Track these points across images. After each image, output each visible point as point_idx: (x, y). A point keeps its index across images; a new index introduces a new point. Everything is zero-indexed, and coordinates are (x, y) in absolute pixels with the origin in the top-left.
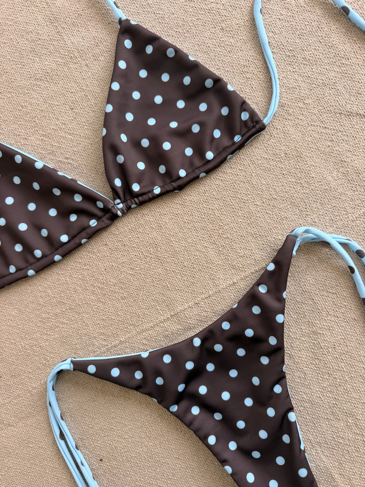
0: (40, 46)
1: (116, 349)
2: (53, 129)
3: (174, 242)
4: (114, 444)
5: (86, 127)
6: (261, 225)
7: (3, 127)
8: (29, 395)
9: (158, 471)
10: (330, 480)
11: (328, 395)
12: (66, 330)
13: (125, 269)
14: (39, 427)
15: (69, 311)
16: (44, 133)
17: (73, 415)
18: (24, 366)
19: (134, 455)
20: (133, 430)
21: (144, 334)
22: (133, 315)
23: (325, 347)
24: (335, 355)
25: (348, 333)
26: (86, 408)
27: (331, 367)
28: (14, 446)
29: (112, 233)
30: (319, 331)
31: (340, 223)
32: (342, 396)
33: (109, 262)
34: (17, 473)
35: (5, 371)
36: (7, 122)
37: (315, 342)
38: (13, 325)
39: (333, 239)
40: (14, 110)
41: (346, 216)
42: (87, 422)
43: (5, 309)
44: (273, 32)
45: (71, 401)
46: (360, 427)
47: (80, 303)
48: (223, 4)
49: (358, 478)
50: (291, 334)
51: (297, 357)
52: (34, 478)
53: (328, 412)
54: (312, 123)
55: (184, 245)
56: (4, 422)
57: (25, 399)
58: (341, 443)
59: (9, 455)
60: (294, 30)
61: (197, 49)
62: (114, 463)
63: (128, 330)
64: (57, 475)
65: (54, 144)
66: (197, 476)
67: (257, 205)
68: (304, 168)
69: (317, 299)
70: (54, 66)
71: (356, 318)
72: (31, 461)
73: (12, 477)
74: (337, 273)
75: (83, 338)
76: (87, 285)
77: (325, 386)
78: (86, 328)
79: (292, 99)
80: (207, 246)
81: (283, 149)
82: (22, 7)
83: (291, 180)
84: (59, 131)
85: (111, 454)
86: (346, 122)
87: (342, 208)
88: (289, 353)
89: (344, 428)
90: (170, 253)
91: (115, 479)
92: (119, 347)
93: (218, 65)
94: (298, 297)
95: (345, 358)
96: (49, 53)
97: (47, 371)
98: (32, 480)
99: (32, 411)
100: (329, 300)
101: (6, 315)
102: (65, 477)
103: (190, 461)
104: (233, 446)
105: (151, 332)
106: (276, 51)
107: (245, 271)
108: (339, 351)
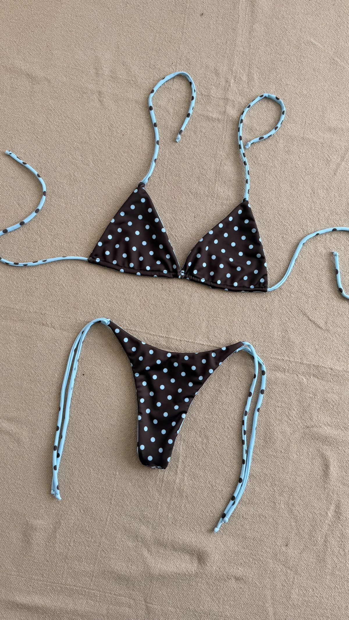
0: (203, 179)
1: (130, 331)
2: (180, 218)
3: (192, 307)
4: (95, 372)
5: (194, 230)
6: (233, 329)
7: (159, 199)
8: (75, 321)
9: (105, 398)
10: (176, 460)
11: (204, 422)
12: (116, 306)
13: (162, 301)
14: (67, 338)
15: (124, 300)
16: (175, 217)
17: (87, 345)
18: (83, 307)
19: (100, 383)
20: (109, 372)
21: (148, 335)
22: (150, 323)
23: (219, 401)
24: (220, 407)
25: (233, 402)
26: (96, 347)
27: (215, 411)
28: (48, 338)
29: (169, 282)
30: (222, 392)
31: (265, 355)
32: (210, 427)
33: (157, 293)
34: (38, 351)
35: (73, 302)
36: (163, 198)
37: (217, 395)
38: (94, 286)
39: (257, 358)
40: (170, 196)
41: (270, 354)
42: (91, 353)
43: (95, 276)
44: (302, 256)
45: (92, 339)
46: (207, 446)
47: (131, 300)
48: (291, 228)
49: (189, 469)
50: (209, 384)
51: (204, 396)
52: (45, 360)
53: (199, 429)
54: (287, 306)
55: (195, 312)
56: (53, 324)
57: (71, 321)
58: (194, 448)
59: (42, 340)
60: (311, 262)
61: (266, 237)
62: (88, 380)
63: (142, 328)
64: (57, 366)
65: (175, 225)
66: (120, 414)
67: (239, 320)
68: (269, 321)
69: (231, 377)
70: (202, 193)
71: (241, 398)
72: (50, 351)
73: (34, 351)
74: (248, 374)
75: (120, 316)
76: (140, 295)
77: (206, 417)
78: (125, 312)
79: (287, 289)
80: (204, 320)
81: (267, 306)
82: (209, 155)
83: (260, 321)
84: (182, 222)
85: (90, 375)
86: (301, 316)
87: (271, 349)
88: (202, 391)
89: (200, 442)
90: (187, 310)
91: (82, 388)
92: (133, 332)
93: (269, 251)
94: (224, 371)
95: (224, 412)
96: (204, 185)
97: (92, 317)
98: (43, 360)
99: (70, 330)
100: (236, 382)
101: (94, 279)
102: (60, 370)
103: (123, 405)
104: (148, 411)
105: (151, 337)
106: (296, 265)
107: (212, 343)
108: (223, 407)
